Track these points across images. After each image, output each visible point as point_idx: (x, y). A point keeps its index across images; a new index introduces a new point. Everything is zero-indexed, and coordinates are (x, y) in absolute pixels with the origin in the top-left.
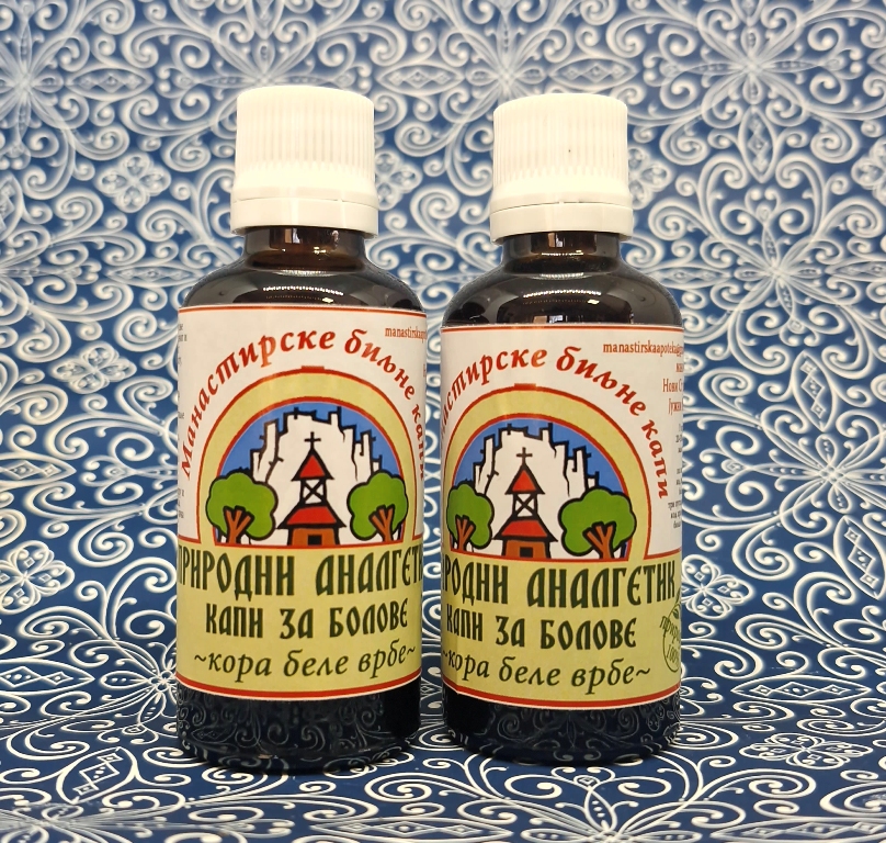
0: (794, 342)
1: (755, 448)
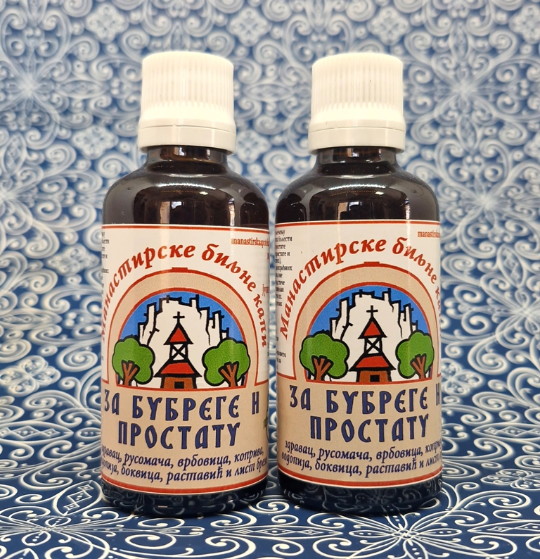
0: (497, 240)
1: (478, 297)
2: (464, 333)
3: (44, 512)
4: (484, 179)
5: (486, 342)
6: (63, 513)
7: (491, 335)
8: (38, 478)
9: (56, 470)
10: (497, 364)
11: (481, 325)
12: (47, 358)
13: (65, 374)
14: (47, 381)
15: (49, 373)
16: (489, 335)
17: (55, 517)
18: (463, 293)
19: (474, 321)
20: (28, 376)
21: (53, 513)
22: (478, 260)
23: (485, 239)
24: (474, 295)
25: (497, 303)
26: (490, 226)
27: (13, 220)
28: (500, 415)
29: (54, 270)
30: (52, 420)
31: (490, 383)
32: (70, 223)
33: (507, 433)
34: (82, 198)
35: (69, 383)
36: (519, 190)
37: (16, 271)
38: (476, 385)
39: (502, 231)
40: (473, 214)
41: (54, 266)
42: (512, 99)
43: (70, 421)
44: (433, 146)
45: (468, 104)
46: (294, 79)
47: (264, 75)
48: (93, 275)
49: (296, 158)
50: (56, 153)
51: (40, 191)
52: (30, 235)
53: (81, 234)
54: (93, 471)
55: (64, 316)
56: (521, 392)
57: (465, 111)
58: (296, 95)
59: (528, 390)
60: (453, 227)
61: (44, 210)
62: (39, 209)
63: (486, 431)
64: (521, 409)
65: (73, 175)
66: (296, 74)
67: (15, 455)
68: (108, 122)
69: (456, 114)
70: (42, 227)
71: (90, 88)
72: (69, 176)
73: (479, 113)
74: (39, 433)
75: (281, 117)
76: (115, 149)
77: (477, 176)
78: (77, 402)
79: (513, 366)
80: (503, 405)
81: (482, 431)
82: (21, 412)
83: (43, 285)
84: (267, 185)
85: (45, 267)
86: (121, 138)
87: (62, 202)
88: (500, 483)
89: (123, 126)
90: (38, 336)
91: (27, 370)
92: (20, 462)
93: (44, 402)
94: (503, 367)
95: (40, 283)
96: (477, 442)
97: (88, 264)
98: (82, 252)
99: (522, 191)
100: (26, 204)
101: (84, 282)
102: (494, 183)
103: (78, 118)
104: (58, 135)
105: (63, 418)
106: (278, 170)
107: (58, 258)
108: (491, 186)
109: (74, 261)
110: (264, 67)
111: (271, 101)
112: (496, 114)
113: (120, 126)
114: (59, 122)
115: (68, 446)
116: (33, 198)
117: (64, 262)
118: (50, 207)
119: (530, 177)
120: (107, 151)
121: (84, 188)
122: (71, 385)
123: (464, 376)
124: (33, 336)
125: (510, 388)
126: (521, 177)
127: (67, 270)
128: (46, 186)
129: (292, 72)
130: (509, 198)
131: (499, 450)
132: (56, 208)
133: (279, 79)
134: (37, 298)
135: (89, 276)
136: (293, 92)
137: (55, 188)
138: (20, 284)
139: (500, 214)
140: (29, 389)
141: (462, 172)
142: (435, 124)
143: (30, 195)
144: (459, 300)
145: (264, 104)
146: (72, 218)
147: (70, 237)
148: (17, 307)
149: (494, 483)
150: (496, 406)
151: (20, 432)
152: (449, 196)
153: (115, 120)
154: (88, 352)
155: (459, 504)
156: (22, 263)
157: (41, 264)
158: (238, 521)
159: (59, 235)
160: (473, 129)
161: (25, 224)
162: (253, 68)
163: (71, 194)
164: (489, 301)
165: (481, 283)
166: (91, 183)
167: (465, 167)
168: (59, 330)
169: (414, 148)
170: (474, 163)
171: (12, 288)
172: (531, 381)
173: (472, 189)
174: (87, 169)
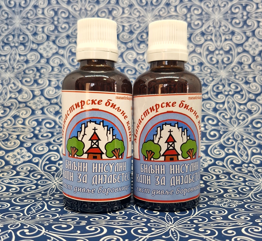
2: (207, 139)
3: (20, 215)
4: (223, 63)
5: (216, 143)
6: (28, 215)
7: (219, 140)
8: (20, 200)
9: (28, 196)
10: (220, 154)
11: (215, 135)
12: (26, 148)
13: (35, 156)
14: (27, 159)
15: (27, 155)
16: (218, 140)
17: (25, 217)
18: (208, 119)
19: (212, 133)
20: (19, 157)
21: (24, 215)
22: (217, 103)
23: (221, 93)
24: (213, 121)
25: (223, 124)
26: (224, 86)
27: (12, 85)
28: (220, 176)
29: (30, 107)
30: (28, 176)
31: (217, 162)
32: (37, 86)
33: (222, 184)
34: (42, 76)
35: (36, 160)
36: (238, 68)
37: (14, 108)
38: (211, 163)
39: (229, 89)
40: (217, 80)
41: (30, 105)
42: (239, 20)
43: (36, 177)
44: (201, 46)
45: (219, 23)
46: (138, 14)
47: (123, 13)
48: (47, 110)
49: (138, 54)
50: (31, 56)
51: (25, 73)
52: (20, 92)
53: (42, 91)
54: (44, 197)
55: (34, 128)
56: (230, 166)
57: (217, 27)
58: (138, 22)
59: (233, 165)
60: (208, 86)
61: (26, 81)
62: (24, 81)
63: (213, 184)
64: (229, 174)
65: (39, 66)
66: (138, 11)
67: (11, 190)
68: (53, 39)
69: (213, 28)
70: (25, 88)
71: (45, 21)
73: (223, 28)
74: (22, 181)
75: (131, 32)
76: (57, 53)
77: (220, 61)
78: (39, 169)
79: (227, 155)
80: (222, 172)
81: (211, 184)
82: (15, 173)
83: (25, 115)
84: (124, 68)
85: (27, 106)
86: (59, 47)
87: (34, 78)
88: (216, 204)
89: (60, 41)
90: (23, 138)
91: (18, 153)
92: (13, 193)
93: (25, 168)
94: (223, 155)
95: (24, 113)
96: (208, 189)
97: (45, 105)
98: (43, 99)
99: (240, 68)
100: (18, 78)
101: (43, 113)
102: (228, 64)
103: (40, 37)
104: (32, 47)
105: (33, 175)
106: (130, 60)
107: (32, 102)
108: (226, 66)
109: (39, 103)
110: (123, 8)
111: (126, 25)
112: (232, 28)
114: (32, 40)
115: (34, 187)
116: (21, 76)
117: (35, 103)
118: (29, 80)
119: (244, 61)
120: (54, 54)
121: (44, 71)
122: (37, 161)
123: (206, 159)
124: (21, 138)
125: (225, 165)
126: (240, 61)
127: (36, 107)
128: (27, 71)
129: (136, 11)
130: (233, 72)
131: (218, 191)
132: (31, 80)
133: (130, 14)
134: (22, 120)
135: (45, 110)
136: (137, 20)
137: (31, 72)
138: (16, 114)
139: (229, 80)
140: (19, 162)
141: (213, 59)
142: (203, 34)
143: (20, 75)
144: (207, 123)
145: (123, 26)
146: (38, 84)
147: (37, 92)
148: (14, 124)
149: (213, 204)
150: (218, 172)
151: (14, 181)
152: (207, 71)
153: (56, 38)
154: (44, 146)
155: (196, 213)
156: (16, 104)
157: (25, 105)
158: (102, 218)
159: (32, 91)
160: (220, 35)
161: (18, 87)
162: (118, 9)
163: (38, 74)
164: (220, 124)
165: (217, 115)
166: (46, 69)
167: (215, 56)
168: (32, 135)
169: (192, 47)
170: (219, 54)
171: (12, 116)
172: (234, 162)
173: (217, 67)
174: (45, 63)
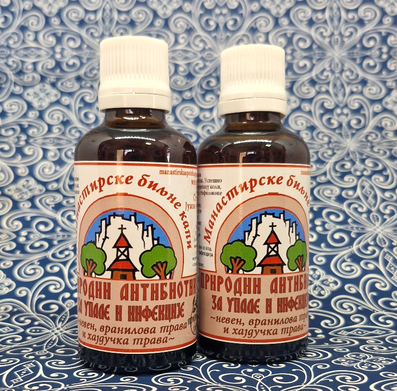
0: (358, 173)
1: (341, 218)
2: (328, 246)
4: (350, 127)
5: (346, 252)
7: (350, 248)
10: (352, 270)
11: (342, 240)
12: (4, 270)
14: (5, 290)
15: (6, 284)
16: (347, 247)
18: (329, 214)
19: (337, 236)
22: (342, 189)
23: (349, 173)
24: (338, 216)
25: (355, 222)
26: (353, 163)
29: (10, 197)
30: (8, 321)
31: (346, 287)
32: (22, 160)
34: (31, 140)
35: (22, 292)
36: (377, 136)
38: (335, 288)
39: (362, 167)
40: (339, 154)
41: (9, 193)
42: (375, 62)
43: (22, 322)
44: (310, 100)
45: (340, 66)
46: (201, 45)
47: (176, 41)
48: (40, 201)
49: (202, 109)
50: (11, 105)
51: (1, 135)
55: (17, 233)
56: (369, 295)
57: (337, 71)
58: (203, 58)
59: (375, 294)
60: (325, 164)
61: (2, 149)
65: (25, 123)
66: (202, 41)
68: (52, 80)
69: (330, 74)
71: (38, 53)
72: (22, 123)
73: (348, 73)
75: (190, 76)
76: (58, 102)
77: (344, 124)
78: (28, 308)
79: (366, 272)
83: (1, 209)
85: (3, 195)
86: (63, 93)
87: (16, 144)
89: (65, 84)
93: (2, 308)
94: (358, 273)
97: (36, 192)
98: (32, 182)
99: (379, 136)
101: (34, 206)
102: (358, 130)
103: (28, 77)
104: (13, 90)
105: (17, 320)
107: (13, 187)
108: (354, 132)
109: (25, 190)
110: (176, 35)
111: (181, 63)
112: (361, 74)
113: (62, 84)
114: (13, 80)
115: (19, 338)
117: (18, 190)
118: (6, 148)
119: (386, 125)
120: (52, 104)
121: (33, 132)
123: (327, 280)
125: (361, 292)
126: (379, 125)
127: (20, 196)
128: (3, 132)
129: (199, 39)
130: (368, 141)
132: (11, 148)
133: (189, 45)
135: (37, 201)
136: (200, 55)
137: (11, 133)
139: (361, 154)
141: (333, 121)
142: (313, 82)
144: (326, 220)
145: (176, 66)
146: (24, 156)
147: (22, 171)
152: (322, 139)
153: (58, 79)
154: (37, 265)
159: (14, 169)
160: (343, 86)
162: (168, 36)
163: (24, 137)
164: (350, 221)
165: (344, 207)
166: (38, 129)
167: (335, 117)
168: (14, 245)
169: (295, 102)
170: (342, 113)
172: (378, 286)
173: (340, 134)
174: (35, 118)
